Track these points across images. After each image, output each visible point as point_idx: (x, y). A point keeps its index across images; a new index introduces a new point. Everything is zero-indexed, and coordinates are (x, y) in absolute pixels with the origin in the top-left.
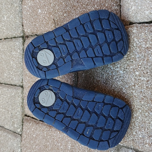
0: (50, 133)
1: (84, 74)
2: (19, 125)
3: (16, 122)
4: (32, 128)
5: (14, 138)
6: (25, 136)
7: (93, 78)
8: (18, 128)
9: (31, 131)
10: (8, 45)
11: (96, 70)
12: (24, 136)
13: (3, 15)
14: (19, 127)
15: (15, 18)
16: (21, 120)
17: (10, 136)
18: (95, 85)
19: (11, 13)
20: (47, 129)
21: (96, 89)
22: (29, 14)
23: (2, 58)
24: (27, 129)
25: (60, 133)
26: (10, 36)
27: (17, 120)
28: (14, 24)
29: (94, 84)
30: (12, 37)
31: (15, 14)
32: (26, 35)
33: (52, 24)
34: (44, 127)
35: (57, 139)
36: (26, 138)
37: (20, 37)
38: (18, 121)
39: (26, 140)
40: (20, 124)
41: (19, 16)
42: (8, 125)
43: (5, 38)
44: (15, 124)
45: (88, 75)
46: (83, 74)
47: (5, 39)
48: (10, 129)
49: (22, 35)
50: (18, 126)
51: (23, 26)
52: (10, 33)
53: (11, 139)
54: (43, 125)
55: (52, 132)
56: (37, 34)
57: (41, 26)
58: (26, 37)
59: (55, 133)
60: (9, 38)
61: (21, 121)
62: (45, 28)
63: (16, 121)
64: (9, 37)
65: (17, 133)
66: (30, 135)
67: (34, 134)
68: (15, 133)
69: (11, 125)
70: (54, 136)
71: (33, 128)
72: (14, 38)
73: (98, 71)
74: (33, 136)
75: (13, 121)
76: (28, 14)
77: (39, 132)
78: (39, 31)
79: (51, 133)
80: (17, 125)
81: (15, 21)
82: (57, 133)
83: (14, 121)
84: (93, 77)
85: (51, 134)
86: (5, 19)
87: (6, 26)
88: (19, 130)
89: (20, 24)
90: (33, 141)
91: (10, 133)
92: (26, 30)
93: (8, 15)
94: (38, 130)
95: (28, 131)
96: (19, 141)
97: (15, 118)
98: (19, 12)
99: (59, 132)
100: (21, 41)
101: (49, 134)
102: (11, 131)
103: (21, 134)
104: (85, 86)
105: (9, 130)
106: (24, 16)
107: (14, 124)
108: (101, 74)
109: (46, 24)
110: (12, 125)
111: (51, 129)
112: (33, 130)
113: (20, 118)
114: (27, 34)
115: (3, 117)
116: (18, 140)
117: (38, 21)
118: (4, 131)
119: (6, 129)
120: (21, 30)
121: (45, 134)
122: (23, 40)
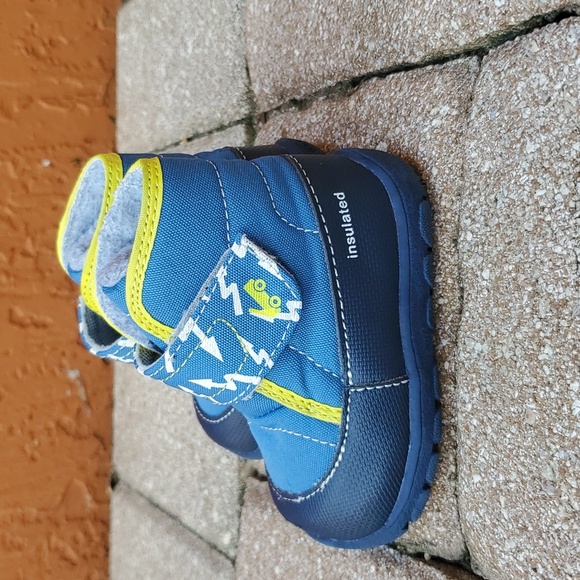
0: (338, 566)
1: (486, 274)
2: (226, 514)
3: (217, 501)
4: (271, 534)
5: (209, 571)
6: (246, 567)
7: (530, 289)
8: (221, 530)
9: (268, 547)
11: (550, 244)
12: (243, 569)
13: (182, 38)
14: (226, 523)
15: (221, 38)
16: (236, 493)
17: (195, 562)
18: (540, 330)
19: (207, 23)
21: (547, 350)
22: (267, 9)
24: (251, 538)
25: (377, 570)
26: (206, 122)
27: (221, 491)
28: (216, 68)
29: (538, 326)
30: (212, 127)
31: (220, 23)
32: (262, 111)
33: (352, 34)
36: (250, 575)
37: (238, 122)
38: (224, 495)
40: (230, 512)
41: (234, 27)
42: (191, 510)
43: (190, 136)
44: (215, 509)
45: (509, 273)
46: (482, 270)
47: (189, 140)
48: (198, 531)
49: (244, 111)
50: (222, 521)
51: (247, 69)
52: (205, 111)
53: (198, 573)
55: (345, 562)
56: (298, 97)
57: (312, 54)
58: (259, 120)
59: (359, 570)
60: (202, 135)
61: (236, 498)
62: (325, 59)
63: (218, 496)
64: (201, 130)
65: (221, 552)
66: (261, 567)
67: (277, 563)
68: (215, 547)
69: (199, 512)
71: (275, 532)
72: (218, 130)
73: (558, 250)
74: (272, 569)
75: (206, 492)
76: (265, 13)
77: (297, 557)
78: (303, 80)
79: (343, 566)
80: (220, 514)
81: (222, 52)
82: (366, 571)
83: (210, 494)
84: (533, 285)
85: (340, 571)
86: (190, 50)
87: (190, 83)
88: (227, 539)
89: (237, 62)
91: (198, 548)
92: (256, 88)
93: (197, 34)
94: (292, 548)
95: (257, 547)
97: (214, 483)
98: (235, 10)
99: (373, 568)
101: (335, 569)
103: (236, 557)
104: (494, 333)
105: (193, 532)
106: (252, 25)
107: (211, 509)
108: (574, 267)
109: (329, 40)
110: (205, 514)
112: (273, 542)
113: (230, 485)
114: (264, 107)
115: (176, 476)
117: (300, 37)
118: (180, 538)
119: (185, 526)
120: (241, 91)
121: (319, 567)
122: (247, 133)
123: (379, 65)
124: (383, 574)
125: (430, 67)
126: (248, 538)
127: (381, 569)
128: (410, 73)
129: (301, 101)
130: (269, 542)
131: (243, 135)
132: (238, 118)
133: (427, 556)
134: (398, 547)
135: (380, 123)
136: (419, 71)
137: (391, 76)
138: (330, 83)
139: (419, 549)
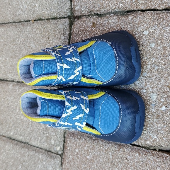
0: (120, 155)
2: (58, 141)
3: (53, 137)
4: (85, 146)
5: (48, 159)
6: (71, 157)
8: (56, 146)
10: (42, 30)
12: (69, 157)
14: (58, 144)
16: (62, 134)
17: (40, 157)
20: (113, 149)
23: (29, 47)
25: (140, 155)
26: (47, 16)
27: (56, 134)
30: (50, 18)
32: (77, 15)
34: (108, 145)
35: (134, 164)
36: (73, 159)
38: (58, 135)
39: (72, 163)
40: (60, 140)
42: (38, 141)
43: (36, 19)
44: (52, 140)
47: (34, 20)
48: (40, 147)
49: (69, 14)
50: (56, 143)
51: (71, 1)
52: (47, 12)
53: (42, 160)
54: (106, 143)
55: (124, 153)
59: (131, 155)
61: (63, 136)
62: (117, 3)
64: (43, 18)
65: (53, 153)
66: (80, 156)
67: (88, 155)
68: (50, 152)
69: (43, 141)
70: (127, 159)
72: (52, 19)
74: (86, 157)
75: (47, 135)
77: (99, 153)
79: (123, 154)
80: (55, 141)
82: (134, 155)
88: (58, 149)
90: (86, 164)
91: (40, 152)
94: (96, 150)
95: (77, 150)
96: (57, 163)
97: (52, 132)
99: (137, 154)
100: (66, 24)
102: (42, 149)
103: (62, 154)
105: (38, 147)
107: (50, 140)
110: (46, 141)
111: (121, 149)
112: (86, 148)
113: (60, 132)
115: (29, 130)
116: (55, 163)
118: (30, 149)
119: (32, 146)
120: (68, 8)
121: (111, 155)
122: (69, 21)
123: (142, 8)
124: (142, 156)
125: (164, 11)
126: (72, 148)
127: (141, 154)
128: (156, 12)
129: (100, 15)
130: (84, 149)
131: (68, 22)
132: (65, 16)
133: (157, 150)
134: (146, 148)
135: (145, 25)
136: (160, 12)
137: (148, 12)
138: (117, 10)
139: (155, 148)
